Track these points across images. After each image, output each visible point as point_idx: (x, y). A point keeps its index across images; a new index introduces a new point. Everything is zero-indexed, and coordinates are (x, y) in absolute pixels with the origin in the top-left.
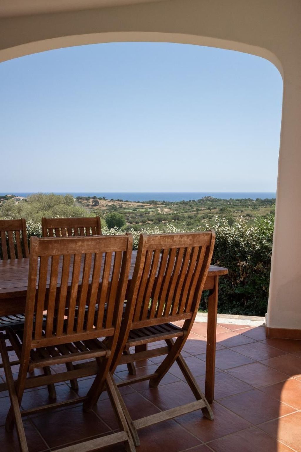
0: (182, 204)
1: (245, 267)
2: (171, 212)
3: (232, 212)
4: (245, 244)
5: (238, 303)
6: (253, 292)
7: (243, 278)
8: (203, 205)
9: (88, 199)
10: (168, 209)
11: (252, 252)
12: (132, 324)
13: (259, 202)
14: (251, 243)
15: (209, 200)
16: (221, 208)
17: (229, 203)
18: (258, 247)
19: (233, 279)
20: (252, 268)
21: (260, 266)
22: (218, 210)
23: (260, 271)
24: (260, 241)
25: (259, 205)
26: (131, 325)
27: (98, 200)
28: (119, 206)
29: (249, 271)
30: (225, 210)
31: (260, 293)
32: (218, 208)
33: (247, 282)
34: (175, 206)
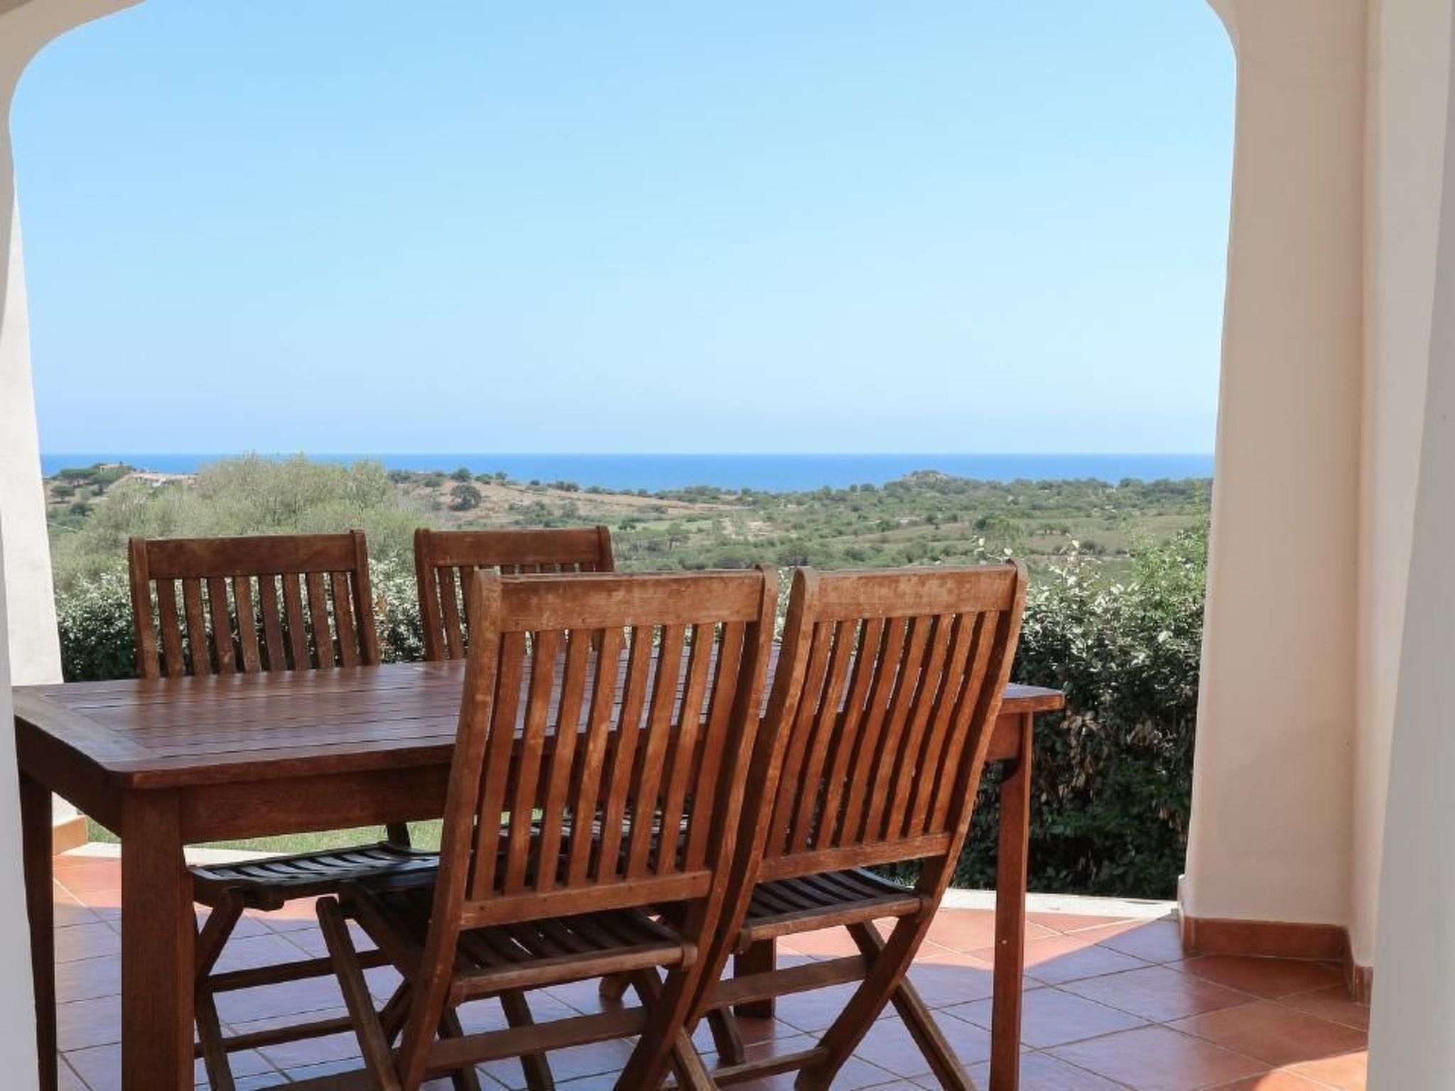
0: (820, 499)
1: (1091, 734)
2: (775, 536)
3: (1026, 533)
4: (1089, 648)
5: (1064, 873)
6: (1124, 832)
7: (1082, 778)
8: (907, 506)
9: (433, 482)
10: (765, 522)
11: (1115, 676)
12: (761, 864)
13: (1133, 492)
14: (1114, 643)
15: (932, 487)
16: (980, 517)
17: (1011, 498)
18: (1141, 657)
19: (1045, 780)
20: (1117, 737)
21: (1148, 731)
22: (967, 524)
23: (1148, 749)
24: (1146, 632)
25: (1134, 506)
26: (760, 869)
27: (478, 486)
28: (562, 511)
29: (1106, 750)
30: (998, 527)
31: (1148, 834)
32: (966, 518)
33: (1099, 793)
34: (792, 507)
